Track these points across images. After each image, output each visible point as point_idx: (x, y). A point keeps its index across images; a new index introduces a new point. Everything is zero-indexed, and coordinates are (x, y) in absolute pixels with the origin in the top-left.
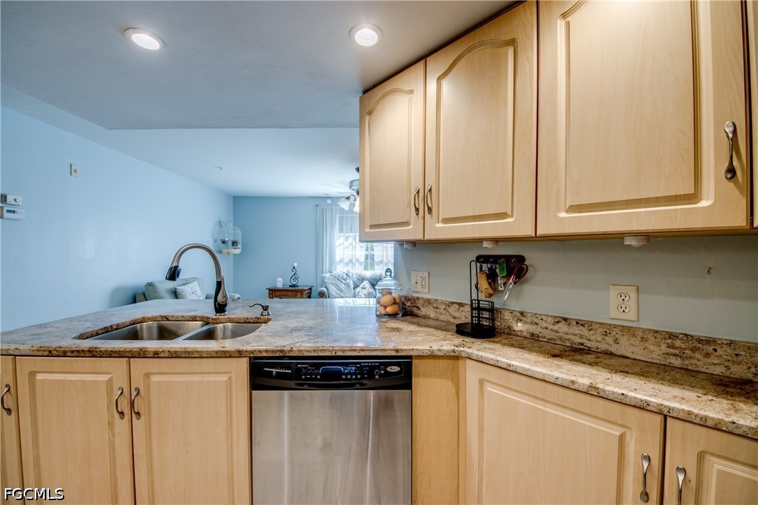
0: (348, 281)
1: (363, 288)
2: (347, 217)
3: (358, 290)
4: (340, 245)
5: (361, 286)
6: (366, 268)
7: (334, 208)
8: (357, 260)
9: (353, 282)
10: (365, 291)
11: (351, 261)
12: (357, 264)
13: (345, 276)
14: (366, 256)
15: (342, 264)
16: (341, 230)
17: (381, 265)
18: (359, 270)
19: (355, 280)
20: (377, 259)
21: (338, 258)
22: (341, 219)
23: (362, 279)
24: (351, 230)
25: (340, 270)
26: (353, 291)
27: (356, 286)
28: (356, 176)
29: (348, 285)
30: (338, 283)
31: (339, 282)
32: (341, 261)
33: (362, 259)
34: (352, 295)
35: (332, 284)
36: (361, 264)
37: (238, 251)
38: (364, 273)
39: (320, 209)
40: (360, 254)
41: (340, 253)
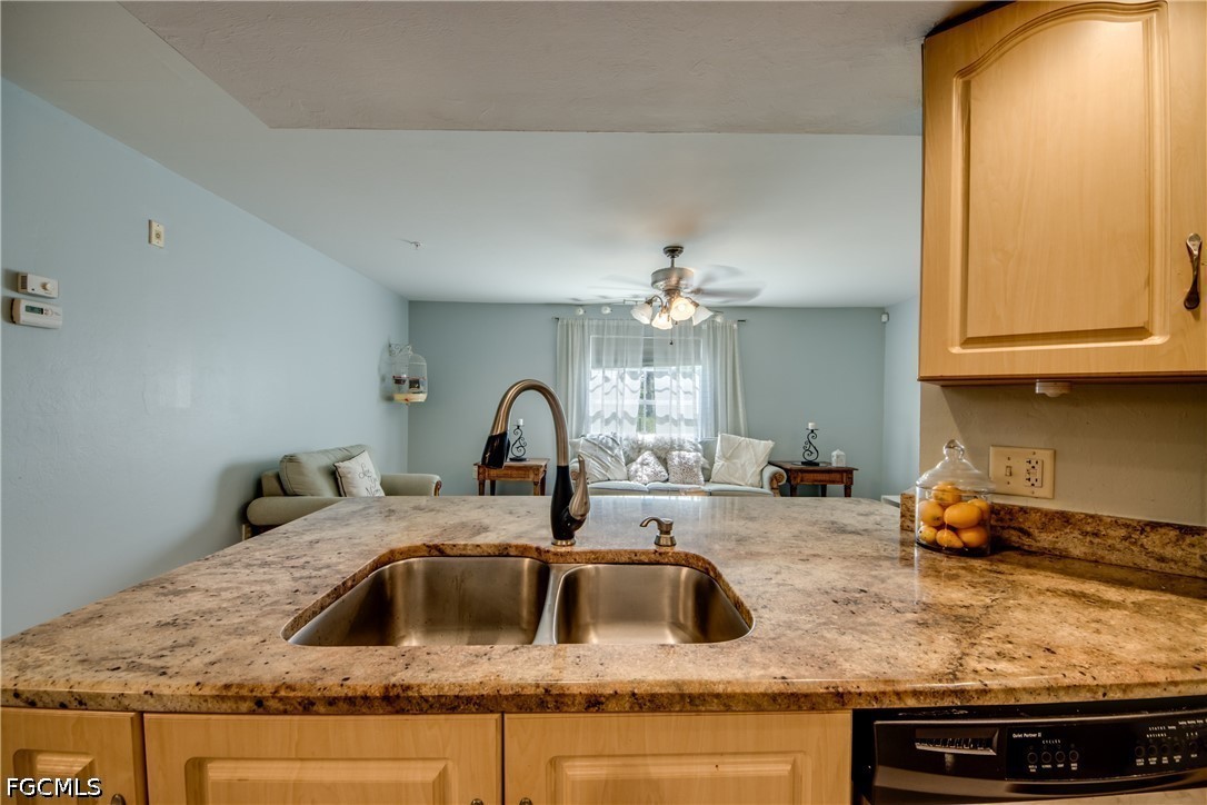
0: (616, 451)
1: (642, 464)
2: (609, 339)
3: (634, 467)
4: (598, 387)
5: (639, 460)
6: (640, 429)
7: (586, 323)
8: (626, 414)
9: (625, 453)
10: (649, 470)
11: (614, 416)
12: (625, 421)
13: (610, 443)
14: (641, 407)
15: (599, 420)
16: (599, 363)
17: (667, 424)
18: (628, 432)
19: (627, 449)
20: (659, 413)
21: (591, 414)
22: (599, 343)
23: (639, 448)
24: (616, 361)
25: (595, 431)
26: (625, 469)
27: (630, 461)
28: (665, 262)
29: (616, 458)
30: (600, 454)
31: (602, 453)
32: (598, 415)
33: (634, 414)
34: (625, 476)
35: (591, 456)
36: (631, 421)
37: (421, 398)
38: (640, 437)
39: (562, 325)
40: (632, 403)
41: (595, 403)
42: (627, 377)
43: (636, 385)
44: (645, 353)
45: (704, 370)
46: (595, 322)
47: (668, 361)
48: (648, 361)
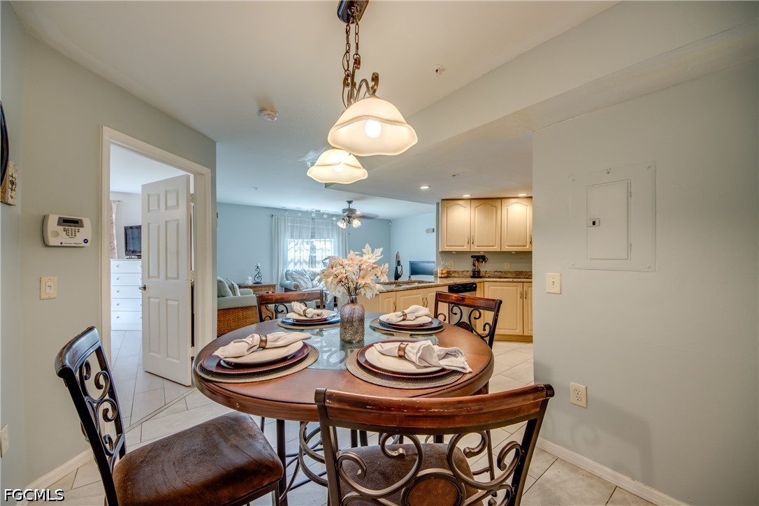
0: (307, 276)
2: (297, 226)
4: (291, 248)
7: (286, 218)
8: (304, 261)
11: (299, 261)
13: (304, 273)
14: (310, 257)
16: (292, 237)
17: (321, 264)
18: (306, 267)
21: (289, 260)
22: (292, 227)
24: (300, 236)
25: (291, 268)
29: (308, 279)
32: (291, 261)
33: (307, 260)
34: (312, 286)
36: (306, 263)
38: (314, 270)
39: (275, 219)
40: (306, 256)
41: (291, 255)
42: (305, 244)
43: (308, 247)
44: (312, 233)
45: (334, 241)
46: (290, 218)
47: (321, 237)
48: (313, 237)
